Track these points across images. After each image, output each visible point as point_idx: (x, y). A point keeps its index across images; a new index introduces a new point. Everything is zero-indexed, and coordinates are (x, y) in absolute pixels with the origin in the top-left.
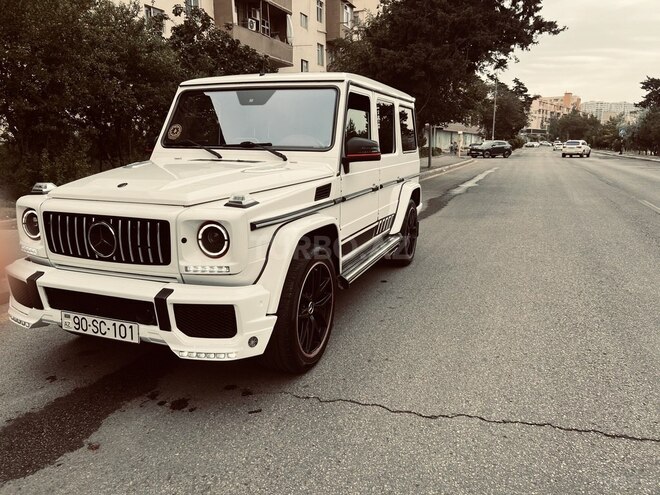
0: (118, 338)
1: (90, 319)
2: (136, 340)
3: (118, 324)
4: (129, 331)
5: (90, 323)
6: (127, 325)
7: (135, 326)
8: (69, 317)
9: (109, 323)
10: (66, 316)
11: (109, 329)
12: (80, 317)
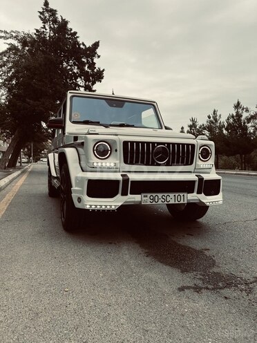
0: (177, 202)
1: (160, 195)
2: (186, 202)
3: (177, 195)
4: (182, 197)
5: (160, 197)
6: (182, 194)
7: (185, 194)
8: (147, 196)
9: (172, 195)
10: (144, 196)
11: (172, 198)
12: (154, 195)
